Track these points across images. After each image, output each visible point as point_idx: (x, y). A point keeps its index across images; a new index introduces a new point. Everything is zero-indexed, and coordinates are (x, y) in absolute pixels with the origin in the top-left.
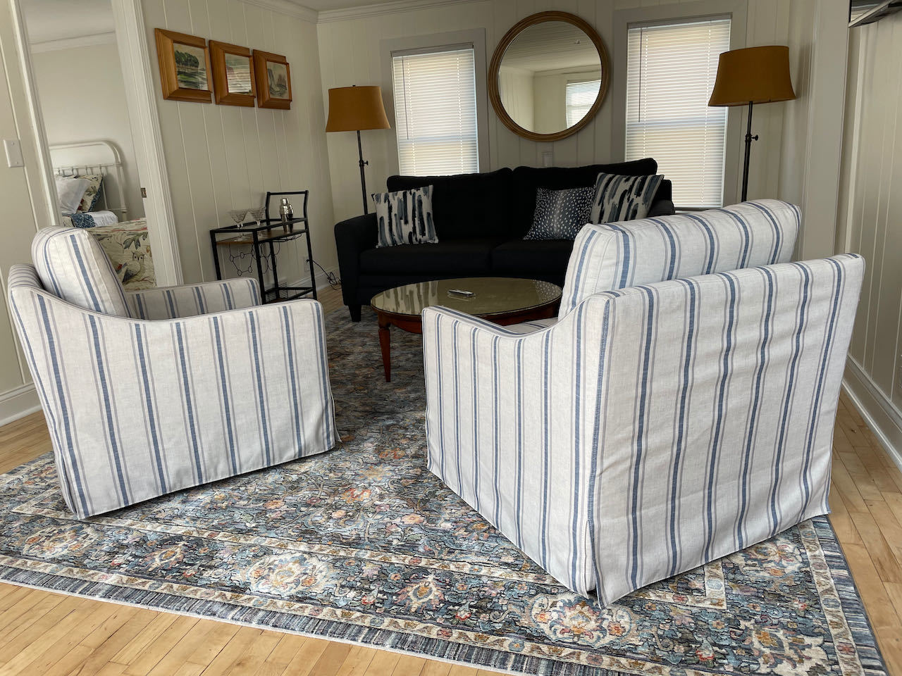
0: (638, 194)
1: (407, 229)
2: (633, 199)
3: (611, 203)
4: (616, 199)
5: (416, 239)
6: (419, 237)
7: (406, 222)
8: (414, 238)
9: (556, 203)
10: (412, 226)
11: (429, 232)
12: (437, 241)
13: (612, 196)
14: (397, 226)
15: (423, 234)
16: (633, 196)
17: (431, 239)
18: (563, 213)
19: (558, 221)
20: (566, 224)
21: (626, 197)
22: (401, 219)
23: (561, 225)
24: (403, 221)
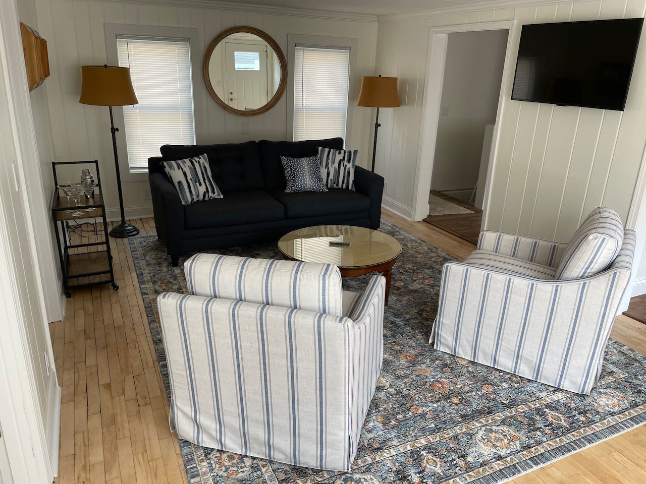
0: (349, 162)
1: (202, 189)
2: (346, 165)
3: (333, 167)
4: (336, 165)
5: (208, 196)
6: (211, 194)
7: (200, 185)
8: (207, 196)
9: (304, 168)
10: (205, 187)
11: (217, 190)
12: (222, 197)
13: (333, 163)
14: (194, 188)
15: (214, 192)
16: (346, 163)
17: (219, 195)
18: (311, 175)
19: (309, 180)
20: (315, 182)
21: (342, 164)
22: (196, 182)
23: (311, 183)
24: (198, 184)
